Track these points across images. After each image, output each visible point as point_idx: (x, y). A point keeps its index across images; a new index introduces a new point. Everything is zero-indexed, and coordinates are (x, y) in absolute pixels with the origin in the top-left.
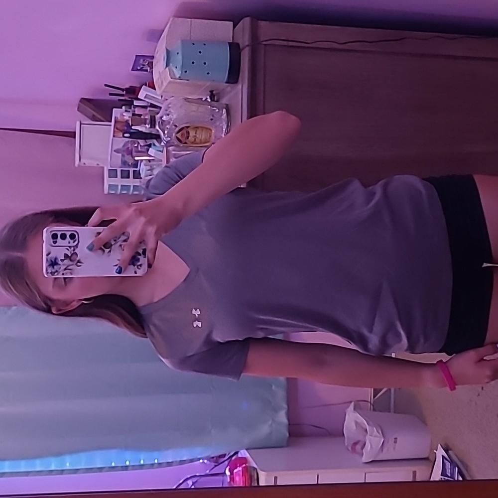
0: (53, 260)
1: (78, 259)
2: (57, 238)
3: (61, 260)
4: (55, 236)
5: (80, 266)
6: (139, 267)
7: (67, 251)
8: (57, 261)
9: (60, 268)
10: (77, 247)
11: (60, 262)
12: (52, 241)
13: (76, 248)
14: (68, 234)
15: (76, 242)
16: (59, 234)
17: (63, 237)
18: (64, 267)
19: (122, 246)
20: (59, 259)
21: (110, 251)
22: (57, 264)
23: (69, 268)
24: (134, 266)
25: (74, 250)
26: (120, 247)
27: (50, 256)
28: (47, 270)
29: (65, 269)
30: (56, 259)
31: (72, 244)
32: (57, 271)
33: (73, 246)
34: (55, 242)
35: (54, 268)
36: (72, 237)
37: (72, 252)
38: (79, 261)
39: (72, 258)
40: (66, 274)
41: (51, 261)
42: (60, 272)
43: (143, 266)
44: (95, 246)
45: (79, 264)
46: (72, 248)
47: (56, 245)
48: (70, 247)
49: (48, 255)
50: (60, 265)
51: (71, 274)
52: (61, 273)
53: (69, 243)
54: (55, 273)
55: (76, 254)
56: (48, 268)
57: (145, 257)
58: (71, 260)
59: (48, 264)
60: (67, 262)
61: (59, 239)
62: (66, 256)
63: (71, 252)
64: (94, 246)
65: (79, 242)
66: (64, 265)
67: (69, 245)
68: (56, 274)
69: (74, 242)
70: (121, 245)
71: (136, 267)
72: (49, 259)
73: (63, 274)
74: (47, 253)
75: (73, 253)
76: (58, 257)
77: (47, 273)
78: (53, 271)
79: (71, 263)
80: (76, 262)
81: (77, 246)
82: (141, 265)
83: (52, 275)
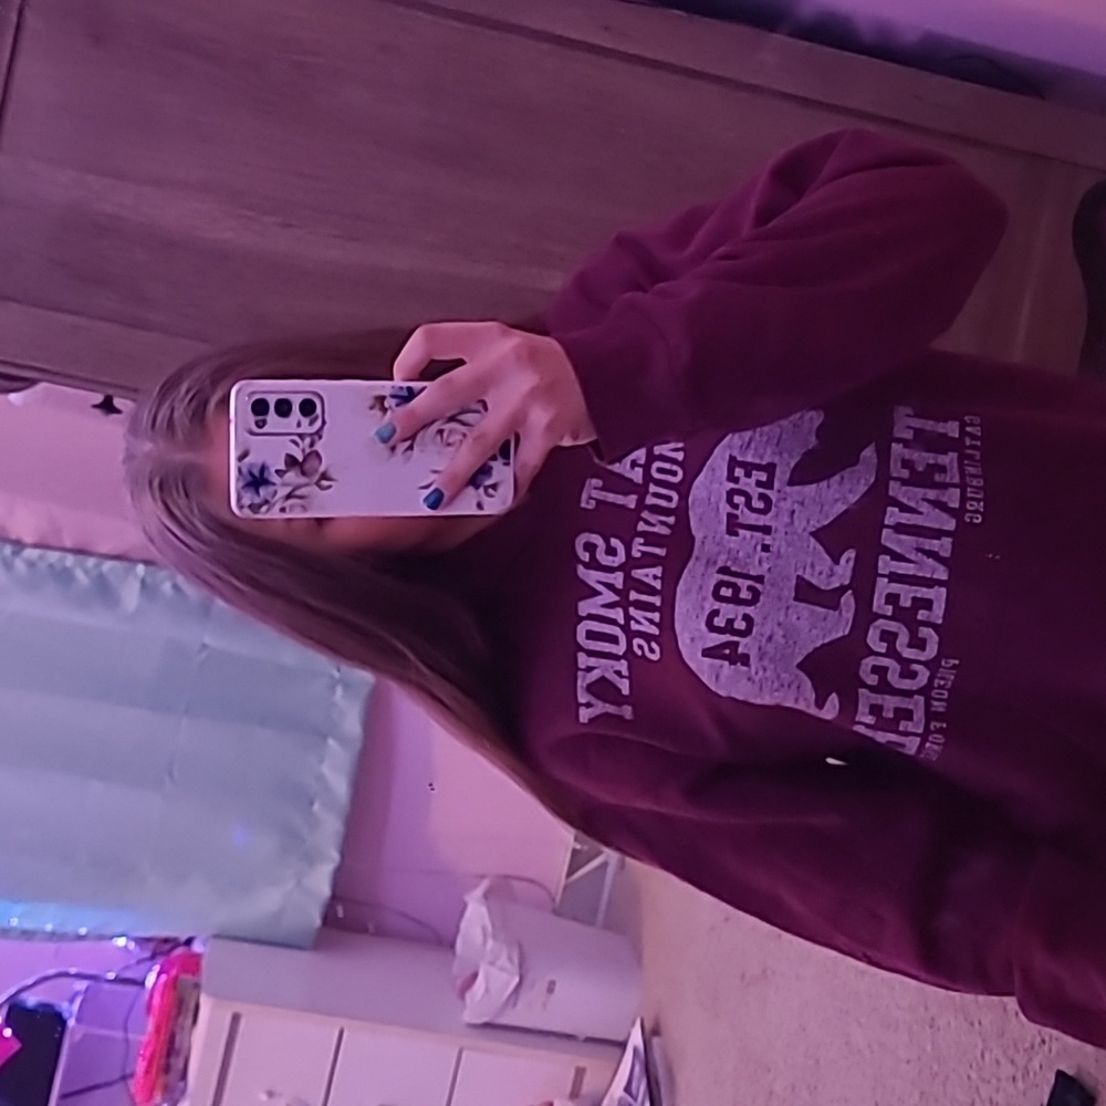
0: (256, 472)
1: (322, 469)
2: (266, 412)
3: (277, 472)
4: (260, 407)
5: (330, 487)
6: (491, 491)
7: (294, 446)
8: (266, 475)
9: (276, 492)
10: (320, 437)
11: (275, 478)
12: (252, 419)
13: (316, 438)
14: (296, 401)
15: (318, 423)
16: (272, 400)
17: (284, 408)
18: (287, 490)
19: (445, 435)
20: (273, 470)
21: (411, 448)
22: (266, 482)
23: (298, 493)
24: (477, 488)
25: (312, 445)
26: (439, 438)
27: (246, 460)
28: (239, 499)
29: (289, 496)
30: (263, 469)
31: (306, 428)
32: (266, 502)
33: (311, 435)
34: (261, 424)
35: (258, 493)
36: (308, 408)
37: (308, 451)
38: (324, 476)
39: (307, 467)
40: (292, 507)
41: (251, 474)
42: (275, 504)
43: (501, 489)
44: (398, 430)
45: (325, 483)
46: (308, 440)
47: (265, 430)
48: (301, 436)
49: (241, 458)
50: (274, 484)
51: (304, 508)
52: (277, 507)
53: (299, 425)
54: (260, 506)
55: (317, 454)
56: (243, 493)
57: (507, 464)
58: (304, 473)
59: (241, 484)
60: (292, 477)
61: (272, 416)
62: (291, 461)
63: (303, 451)
64: (394, 431)
65: (324, 422)
66: (284, 485)
67: (300, 431)
68: (264, 508)
69: (311, 423)
70: (441, 432)
71: (481, 490)
72: (244, 470)
73: (283, 510)
74: (240, 452)
75: (309, 454)
76: (269, 462)
77: (241, 507)
78: (257, 500)
79: (303, 480)
80: (316, 477)
81: (319, 434)
82: (494, 486)
83: (256, 513)
